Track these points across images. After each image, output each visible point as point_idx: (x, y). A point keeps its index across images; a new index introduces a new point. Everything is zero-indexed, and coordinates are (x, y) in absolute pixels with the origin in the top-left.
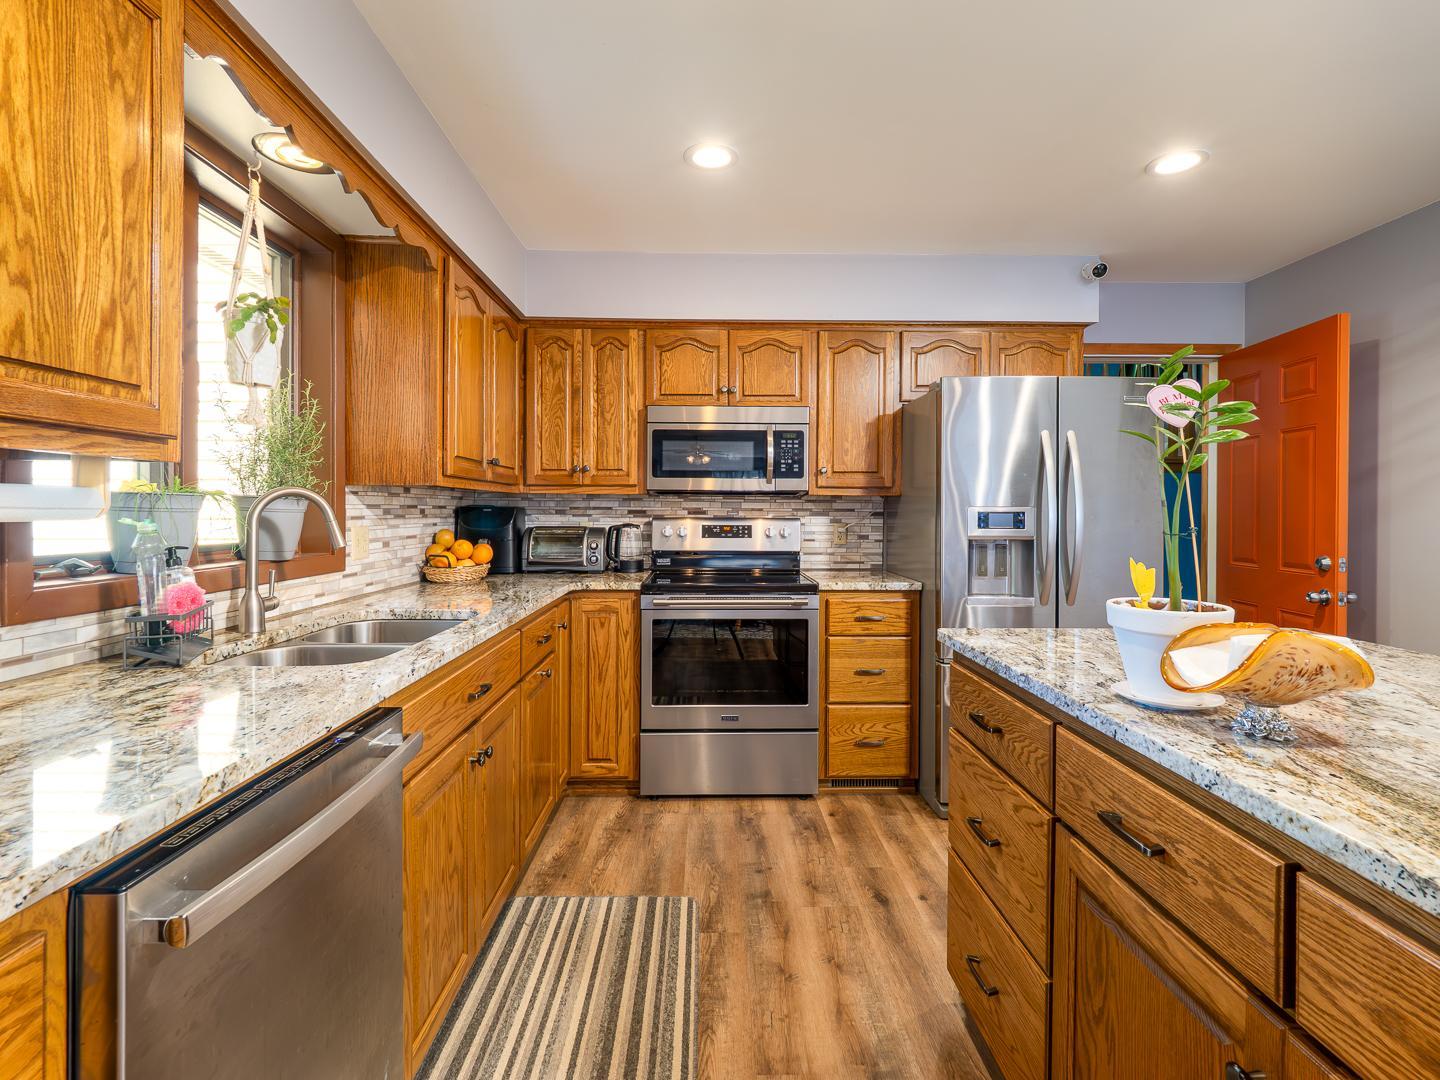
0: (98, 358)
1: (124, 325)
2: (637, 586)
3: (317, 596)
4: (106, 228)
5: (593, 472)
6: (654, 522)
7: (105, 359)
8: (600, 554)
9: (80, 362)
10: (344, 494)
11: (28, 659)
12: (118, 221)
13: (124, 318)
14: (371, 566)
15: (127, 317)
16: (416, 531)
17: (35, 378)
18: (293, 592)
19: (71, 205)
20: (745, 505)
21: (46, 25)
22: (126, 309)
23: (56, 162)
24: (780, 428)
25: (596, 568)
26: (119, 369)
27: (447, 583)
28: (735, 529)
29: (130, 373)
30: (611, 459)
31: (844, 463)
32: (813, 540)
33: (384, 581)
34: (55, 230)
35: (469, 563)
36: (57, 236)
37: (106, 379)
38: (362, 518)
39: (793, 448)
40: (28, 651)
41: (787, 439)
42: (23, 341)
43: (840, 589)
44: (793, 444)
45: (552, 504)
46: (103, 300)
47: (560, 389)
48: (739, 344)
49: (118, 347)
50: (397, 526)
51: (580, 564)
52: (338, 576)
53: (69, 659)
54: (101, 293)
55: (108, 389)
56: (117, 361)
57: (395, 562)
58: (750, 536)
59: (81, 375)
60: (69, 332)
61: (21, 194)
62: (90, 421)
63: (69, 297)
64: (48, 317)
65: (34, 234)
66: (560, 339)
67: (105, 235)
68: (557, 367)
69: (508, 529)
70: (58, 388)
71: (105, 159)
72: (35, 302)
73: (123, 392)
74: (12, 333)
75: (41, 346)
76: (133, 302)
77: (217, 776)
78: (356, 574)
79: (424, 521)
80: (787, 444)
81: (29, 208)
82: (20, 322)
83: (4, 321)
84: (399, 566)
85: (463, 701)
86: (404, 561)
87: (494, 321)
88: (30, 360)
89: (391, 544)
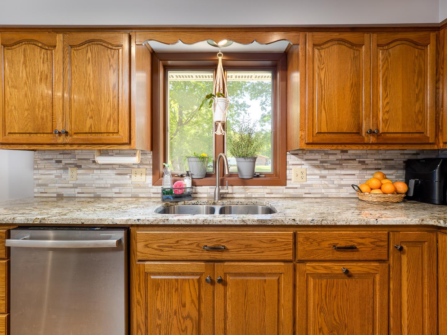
0: (107, 128)
1: (113, 120)
4: (109, 100)
7: (108, 128)
9: (104, 130)
10: (285, 154)
12: (111, 97)
13: (113, 118)
14: (309, 185)
15: (114, 117)
17: (96, 135)
19: (101, 99)
21: (96, 66)
22: (114, 116)
23: (98, 92)
26: (112, 130)
29: (115, 130)
33: (321, 193)
36: (98, 106)
37: (109, 133)
38: (302, 165)
42: (92, 129)
46: (108, 116)
49: (112, 124)
50: (335, 169)
54: (107, 114)
55: (111, 135)
56: (111, 128)
57: (332, 186)
59: (104, 133)
60: (101, 124)
61: (91, 101)
63: (100, 117)
64: (96, 123)
65: (94, 108)
67: (108, 102)
70: (99, 136)
71: (108, 85)
72: (94, 121)
73: (115, 134)
74: (90, 128)
75: (95, 129)
76: (115, 114)
77: (39, 219)
78: (297, 188)
81: (93, 103)
82: (91, 126)
83: (88, 126)
84: (336, 188)
85: (198, 246)
86: (341, 186)
87: (378, 45)
88: (93, 132)
89: (327, 177)
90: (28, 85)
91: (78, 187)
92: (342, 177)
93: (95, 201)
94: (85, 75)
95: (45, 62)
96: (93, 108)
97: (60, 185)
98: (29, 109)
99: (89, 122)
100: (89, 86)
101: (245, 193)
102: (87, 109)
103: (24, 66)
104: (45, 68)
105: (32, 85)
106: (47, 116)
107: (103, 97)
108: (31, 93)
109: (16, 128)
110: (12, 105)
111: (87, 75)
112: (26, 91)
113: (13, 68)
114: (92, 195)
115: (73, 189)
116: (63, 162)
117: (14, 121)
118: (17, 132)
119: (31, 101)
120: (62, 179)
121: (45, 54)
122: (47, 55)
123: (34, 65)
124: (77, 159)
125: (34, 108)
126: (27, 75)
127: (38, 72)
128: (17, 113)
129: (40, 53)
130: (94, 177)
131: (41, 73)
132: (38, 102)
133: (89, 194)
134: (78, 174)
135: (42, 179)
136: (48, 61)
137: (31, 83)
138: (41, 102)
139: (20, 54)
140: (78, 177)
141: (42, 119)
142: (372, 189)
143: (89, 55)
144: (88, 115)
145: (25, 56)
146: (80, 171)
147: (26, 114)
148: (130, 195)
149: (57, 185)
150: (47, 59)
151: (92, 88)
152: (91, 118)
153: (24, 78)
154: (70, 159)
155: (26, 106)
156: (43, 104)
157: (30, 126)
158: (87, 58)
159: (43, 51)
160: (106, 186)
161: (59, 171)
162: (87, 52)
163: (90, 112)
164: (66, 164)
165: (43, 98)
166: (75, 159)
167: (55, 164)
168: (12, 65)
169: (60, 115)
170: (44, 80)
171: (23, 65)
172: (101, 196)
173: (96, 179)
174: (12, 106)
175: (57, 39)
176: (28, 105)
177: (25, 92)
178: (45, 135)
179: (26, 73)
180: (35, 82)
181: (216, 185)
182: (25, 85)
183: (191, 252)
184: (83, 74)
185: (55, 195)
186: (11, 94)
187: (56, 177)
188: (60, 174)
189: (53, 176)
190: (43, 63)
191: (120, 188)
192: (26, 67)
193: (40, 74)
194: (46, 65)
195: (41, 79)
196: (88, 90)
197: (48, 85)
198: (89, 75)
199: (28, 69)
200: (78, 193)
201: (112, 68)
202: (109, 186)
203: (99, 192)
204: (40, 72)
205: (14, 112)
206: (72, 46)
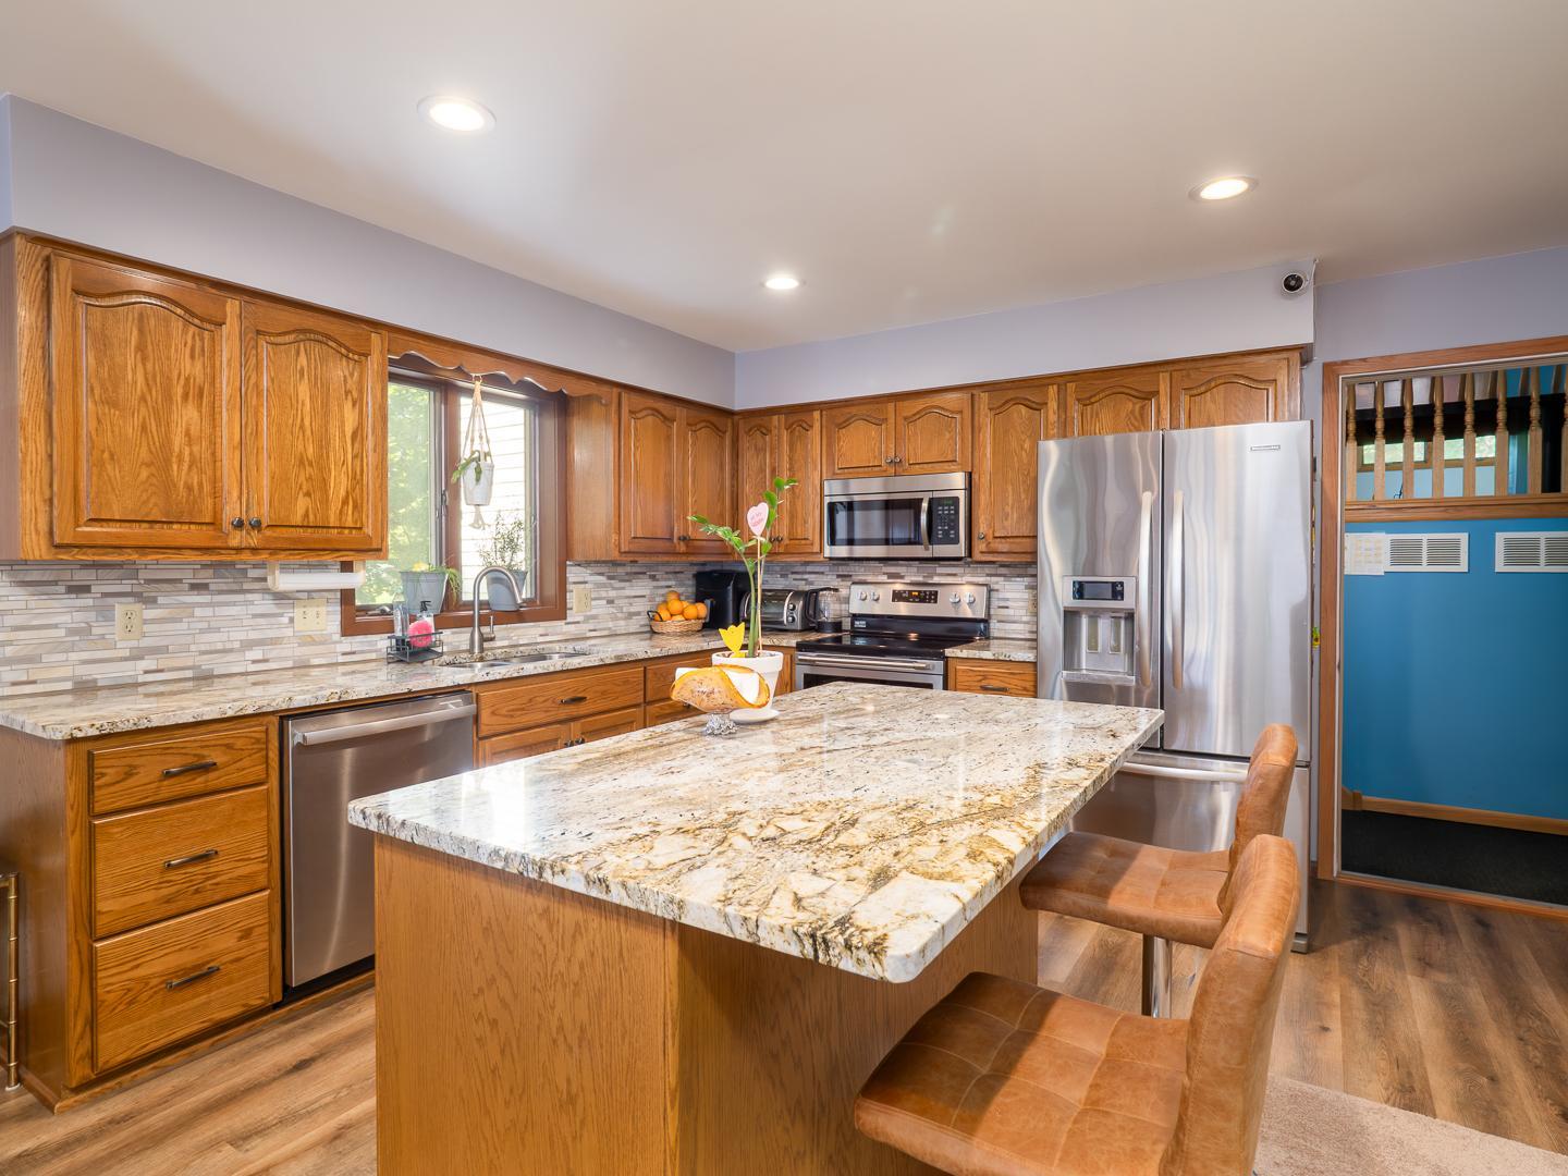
0: (340, 520)
1: (354, 502)
2: (793, 643)
3: (541, 635)
4: (344, 461)
5: (786, 542)
6: (853, 587)
7: (343, 519)
8: (798, 615)
9: (333, 521)
10: (566, 566)
11: (354, 653)
12: (350, 456)
13: (353, 499)
14: (594, 617)
15: (355, 497)
16: (646, 592)
17: (316, 532)
18: (519, 632)
19: (328, 457)
20: (939, 570)
21: (317, 387)
22: (354, 494)
23: (321, 441)
24: (936, 495)
25: (793, 627)
26: (352, 521)
27: (663, 634)
28: (922, 594)
29: (356, 522)
30: (799, 531)
31: (1004, 528)
32: (1007, 607)
33: (610, 629)
34: (321, 470)
35: (679, 618)
37: (344, 527)
38: (586, 583)
39: (949, 514)
40: (354, 650)
41: (943, 506)
42: (308, 518)
43: (965, 656)
44: (949, 510)
45: (778, 569)
46: (342, 493)
47: (762, 470)
48: (905, 415)
49: (350, 512)
50: (623, 588)
51: (782, 623)
52: (562, 623)
53: (374, 656)
54: (342, 490)
55: (346, 531)
56: (350, 518)
57: (620, 615)
58: (936, 602)
59: (334, 527)
60: (327, 510)
61: (308, 459)
62: (337, 547)
63: (327, 495)
64: (318, 506)
65: (312, 474)
66: (761, 426)
67: (343, 464)
68: (759, 450)
69: (726, 592)
70: (322, 533)
71: (343, 431)
72: (313, 502)
73: (354, 532)
74: (304, 516)
75: (315, 519)
76: (357, 490)
77: (336, 693)
78: (578, 622)
79: (655, 583)
80: (943, 510)
81: (311, 465)
82: (307, 511)
83: (300, 512)
84: (626, 619)
85: (554, 702)
86: (631, 615)
87: (688, 424)
88: (311, 524)
89: (616, 602)
90: (149, 403)
91: (146, 657)
92: (631, 600)
93: (197, 689)
94: (294, 402)
95: (197, 356)
96: (310, 475)
97: (85, 656)
98: (152, 463)
99: (302, 504)
100: (302, 427)
101: (510, 638)
102: (297, 476)
103: (139, 356)
104: (197, 369)
105: (161, 406)
106: (200, 485)
107: (331, 454)
108: (158, 425)
109: (115, 507)
110: (102, 448)
111: (298, 402)
112: (144, 419)
113: (105, 354)
114: (189, 674)
115: (130, 664)
116: (93, 589)
117: (109, 488)
118: (117, 517)
119: (157, 444)
120: (92, 637)
121: (197, 338)
122: (202, 340)
123: (169, 358)
124: (142, 582)
125: (168, 462)
126: (146, 379)
127: (179, 378)
128: (117, 471)
129: (185, 332)
130: (192, 626)
131: (187, 379)
132: (177, 450)
133: (182, 672)
134: (145, 622)
135: (15, 643)
136: (204, 356)
137: (160, 400)
138: (187, 453)
139: (129, 324)
140: (146, 628)
141: (189, 488)
142: (672, 615)
143: (303, 360)
144: (301, 488)
145: (141, 331)
146: (151, 613)
147: (144, 473)
148: (290, 664)
149: (74, 656)
150: (203, 350)
151: (308, 432)
152: (308, 494)
153: (139, 384)
154: (119, 582)
155: (144, 454)
156: (191, 454)
157: (156, 505)
158: (299, 367)
159: (192, 329)
160: (229, 646)
161: (78, 616)
162: (298, 353)
163: (305, 483)
164: (105, 595)
165: (190, 441)
166: (135, 582)
167: (66, 596)
168: (102, 347)
169: (235, 484)
170: (194, 398)
171: (136, 353)
172: (215, 673)
173: (202, 631)
174: (103, 452)
175: (228, 309)
176: (151, 452)
177: (141, 419)
178: (192, 527)
179: (146, 374)
180: (168, 397)
181: (474, 626)
182: (142, 404)
183: (546, 711)
184: (288, 401)
185: (68, 685)
186: (99, 421)
187: (71, 632)
188: (83, 625)
189: (62, 632)
190: (192, 357)
191: (266, 647)
192: (144, 359)
193: (182, 382)
194: (199, 365)
195: (186, 396)
196: (301, 437)
197: (204, 410)
198: (303, 404)
199: (149, 366)
200: (146, 672)
201: (349, 397)
202: (237, 645)
203: (206, 663)
204: (182, 377)
205: (109, 467)
206: (258, 332)
